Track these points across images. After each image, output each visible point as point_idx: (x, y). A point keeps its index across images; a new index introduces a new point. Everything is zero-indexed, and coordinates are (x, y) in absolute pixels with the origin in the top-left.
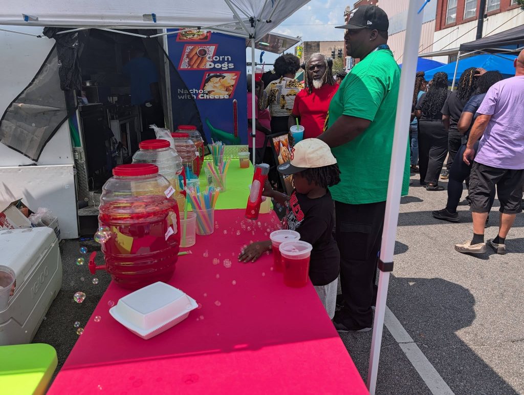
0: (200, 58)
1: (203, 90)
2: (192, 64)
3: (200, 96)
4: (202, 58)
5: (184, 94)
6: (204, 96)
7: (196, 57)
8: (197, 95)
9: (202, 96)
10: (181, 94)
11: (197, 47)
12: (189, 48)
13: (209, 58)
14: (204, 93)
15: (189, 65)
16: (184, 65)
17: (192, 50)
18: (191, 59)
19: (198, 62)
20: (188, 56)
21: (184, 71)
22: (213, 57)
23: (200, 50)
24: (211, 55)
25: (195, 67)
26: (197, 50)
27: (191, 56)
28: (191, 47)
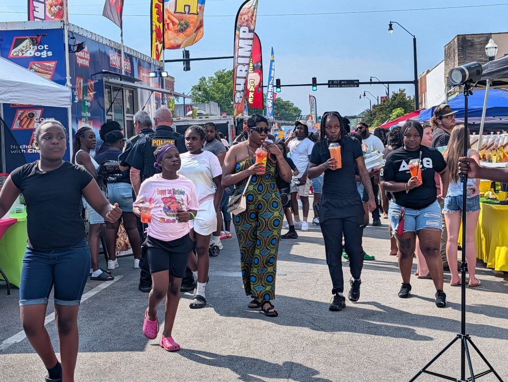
0: (29, 120)
1: (32, 145)
2: (22, 124)
3: (29, 151)
4: (31, 120)
5: (16, 149)
6: (32, 151)
7: (26, 119)
8: (26, 149)
9: (30, 151)
10: (13, 149)
11: (27, 111)
12: (20, 112)
13: (37, 119)
14: (32, 148)
15: (20, 125)
16: (16, 126)
17: (22, 114)
18: (21, 121)
19: (28, 123)
20: (19, 119)
21: (16, 130)
22: (39, 119)
23: (29, 113)
24: (38, 117)
25: (25, 127)
26: (27, 113)
27: (21, 119)
28: (21, 111)
